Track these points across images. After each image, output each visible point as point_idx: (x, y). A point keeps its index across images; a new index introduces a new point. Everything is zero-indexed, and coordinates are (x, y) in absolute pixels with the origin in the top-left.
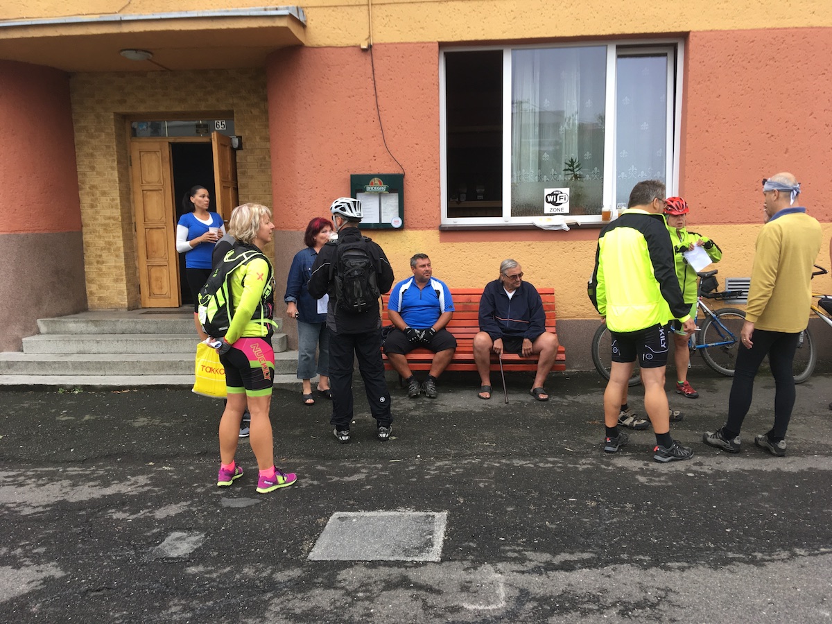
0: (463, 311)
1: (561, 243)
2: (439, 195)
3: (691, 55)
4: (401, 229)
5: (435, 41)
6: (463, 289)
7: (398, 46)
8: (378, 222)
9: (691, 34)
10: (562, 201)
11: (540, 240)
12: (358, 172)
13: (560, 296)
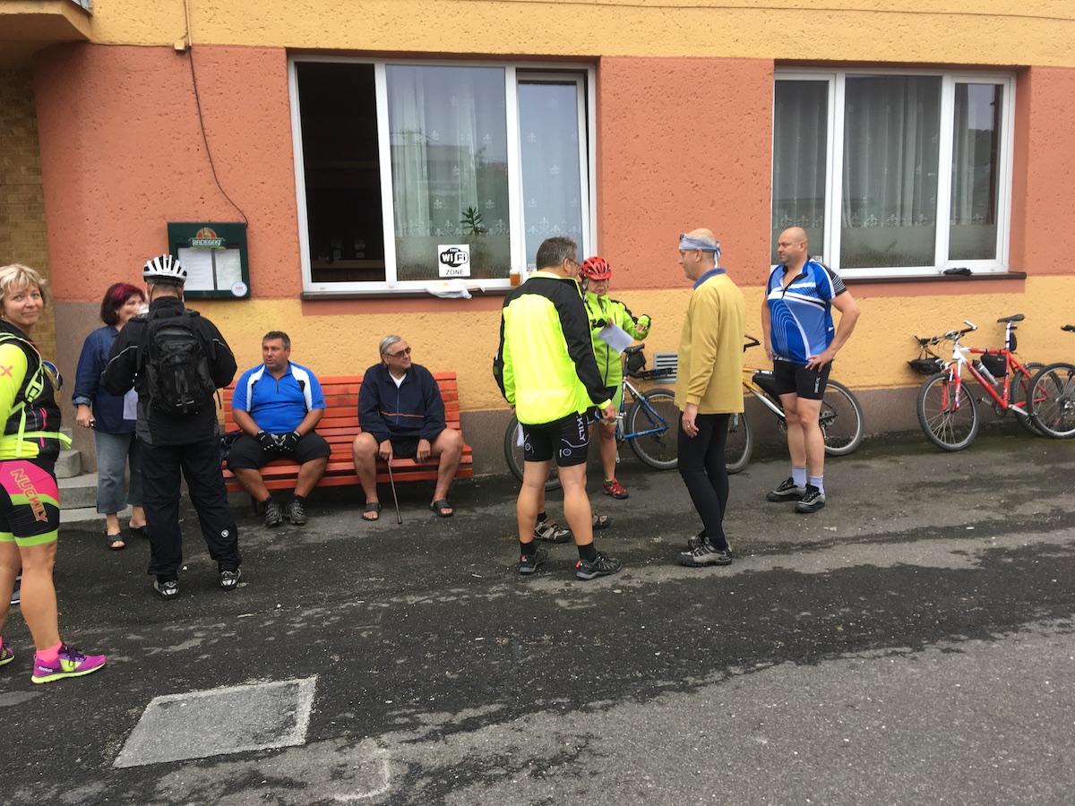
0: (341, 406)
1: (463, 314)
2: (299, 252)
3: (603, 86)
4: (247, 298)
5: (281, 46)
6: (338, 378)
7: (229, 49)
8: (213, 289)
9: (602, 59)
10: (461, 261)
11: (435, 311)
12: (178, 220)
13: (464, 382)
